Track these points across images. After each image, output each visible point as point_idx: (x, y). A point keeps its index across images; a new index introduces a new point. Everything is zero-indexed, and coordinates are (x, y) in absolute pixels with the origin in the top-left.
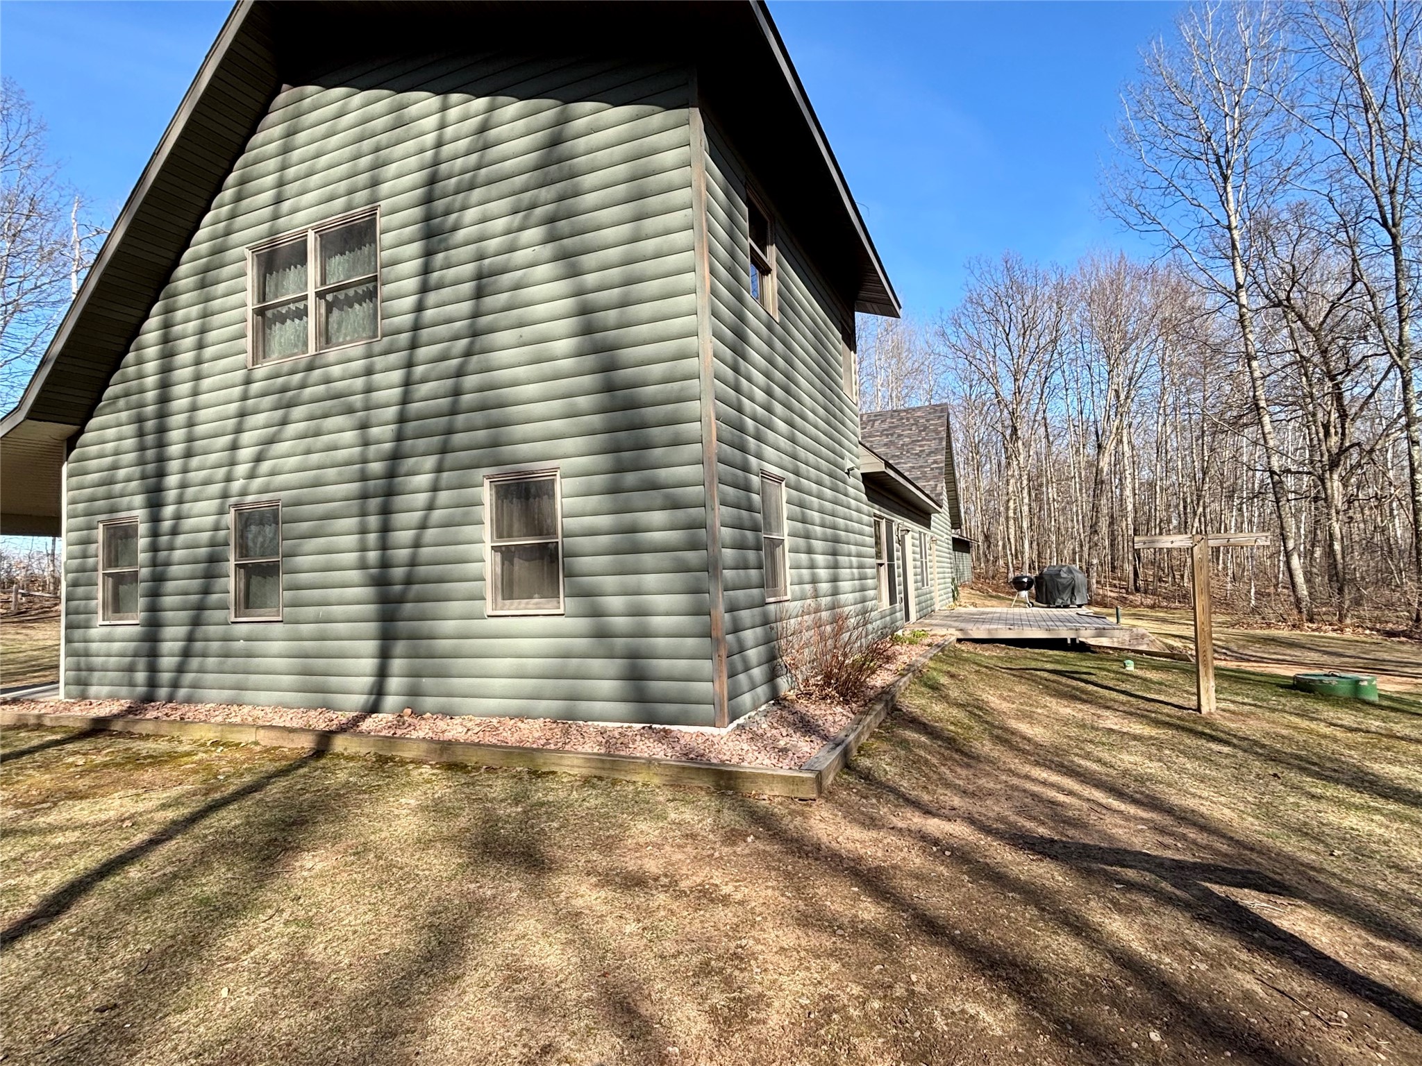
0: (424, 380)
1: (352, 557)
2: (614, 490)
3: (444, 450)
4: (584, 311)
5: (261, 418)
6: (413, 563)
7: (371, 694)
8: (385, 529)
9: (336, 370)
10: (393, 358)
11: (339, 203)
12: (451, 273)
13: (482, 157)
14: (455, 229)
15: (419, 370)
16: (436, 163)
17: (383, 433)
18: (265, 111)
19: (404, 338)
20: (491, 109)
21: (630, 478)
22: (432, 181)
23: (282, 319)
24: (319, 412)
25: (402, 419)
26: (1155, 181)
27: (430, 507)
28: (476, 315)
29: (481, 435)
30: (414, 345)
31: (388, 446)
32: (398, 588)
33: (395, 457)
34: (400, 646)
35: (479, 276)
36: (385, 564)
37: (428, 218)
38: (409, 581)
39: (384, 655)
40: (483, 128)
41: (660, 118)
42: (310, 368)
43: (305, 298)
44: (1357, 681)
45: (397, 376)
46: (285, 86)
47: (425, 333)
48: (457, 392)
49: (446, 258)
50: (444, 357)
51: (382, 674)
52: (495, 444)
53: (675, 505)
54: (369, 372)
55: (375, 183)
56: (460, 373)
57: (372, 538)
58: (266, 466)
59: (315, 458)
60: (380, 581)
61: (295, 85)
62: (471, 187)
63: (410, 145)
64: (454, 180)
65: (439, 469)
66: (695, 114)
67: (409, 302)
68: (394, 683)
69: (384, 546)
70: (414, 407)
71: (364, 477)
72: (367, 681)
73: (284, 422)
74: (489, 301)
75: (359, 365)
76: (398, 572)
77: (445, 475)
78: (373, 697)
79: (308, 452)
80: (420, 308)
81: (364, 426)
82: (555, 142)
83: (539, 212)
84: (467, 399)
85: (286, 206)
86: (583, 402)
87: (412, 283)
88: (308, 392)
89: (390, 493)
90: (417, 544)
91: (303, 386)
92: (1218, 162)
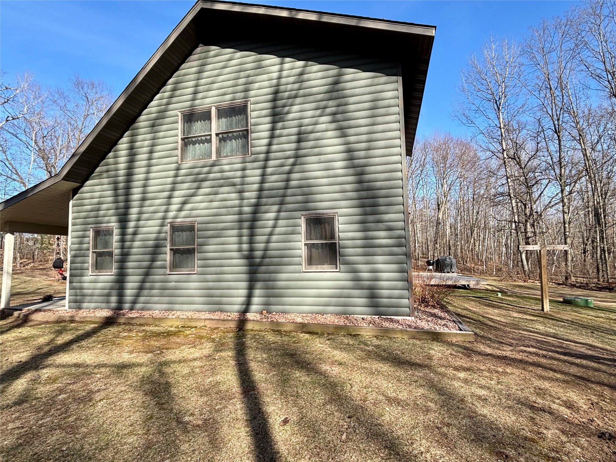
0: (271, 174)
1: (235, 247)
2: (362, 222)
3: (282, 203)
4: (349, 151)
5: (186, 185)
6: (266, 250)
7: (242, 305)
8: (252, 235)
9: (227, 167)
10: (256, 164)
11: (228, 97)
12: (286, 131)
13: (301, 85)
14: (288, 113)
15: (269, 170)
16: (278, 85)
17: (251, 195)
18: (190, 54)
19: (262, 156)
20: (305, 66)
21: (371, 218)
22: (276, 92)
23: (194, 143)
24: (216, 185)
25: (261, 190)
26: (474, 107)
27: (274, 226)
28: (297, 149)
29: (300, 198)
30: (267, 160)
31: (253, 201)
32: (258, 260)
33: (257, 205)
34: (259, 284)
35: (299, 134)
36: (251, 250)
37: (274, 108)
38: (264, 257)
39: (251, 288)
40: (301, 74)
41: (385, 79)
42: (213, 165)
43: (211, 135)
44: (587, 300)
45: (259, 172)
46: (200, 45)
47: (272, 155)
48: (288, 180)
49: (283, 125)
50: (282, 166)
51: (250, 296)
52: (307, 202)
53: (390, 229)
54: (244, 169)
55: (247, 90)
56: (290, 172)
57: (245, 239)
58: (188, 206)
59: (215, 204)
60: (250, 257)
61: (206, 45)
62: (296, 97)
63: (265, 77)
64: (287, 93)
65: (279, 211)
66: (400, 79)
67: (265, 141)
68: (255, 300)
69: (251, 242)
70: (267, 185)
71: (240, 213)
72: (242, 300)
73: (198, 188)
74: (303, 144)
75: (239, 166)
76: (259, 253)
77: (282, 214)
78: (244, 306)
79: (211, 201)
80: (270, 144)
81: (241, 192)
82: (336, 83)
83: (328, 110)
84: (293, 183)
85: (200, 95)
86: (348, 187)
87: (267, 134)
88: (211, 176)
89: (254, 220)
90: (268, 242)
91: (209, 173)
92: (496, 103)
